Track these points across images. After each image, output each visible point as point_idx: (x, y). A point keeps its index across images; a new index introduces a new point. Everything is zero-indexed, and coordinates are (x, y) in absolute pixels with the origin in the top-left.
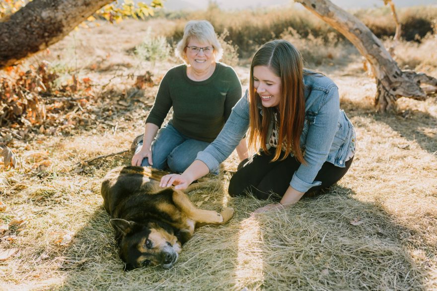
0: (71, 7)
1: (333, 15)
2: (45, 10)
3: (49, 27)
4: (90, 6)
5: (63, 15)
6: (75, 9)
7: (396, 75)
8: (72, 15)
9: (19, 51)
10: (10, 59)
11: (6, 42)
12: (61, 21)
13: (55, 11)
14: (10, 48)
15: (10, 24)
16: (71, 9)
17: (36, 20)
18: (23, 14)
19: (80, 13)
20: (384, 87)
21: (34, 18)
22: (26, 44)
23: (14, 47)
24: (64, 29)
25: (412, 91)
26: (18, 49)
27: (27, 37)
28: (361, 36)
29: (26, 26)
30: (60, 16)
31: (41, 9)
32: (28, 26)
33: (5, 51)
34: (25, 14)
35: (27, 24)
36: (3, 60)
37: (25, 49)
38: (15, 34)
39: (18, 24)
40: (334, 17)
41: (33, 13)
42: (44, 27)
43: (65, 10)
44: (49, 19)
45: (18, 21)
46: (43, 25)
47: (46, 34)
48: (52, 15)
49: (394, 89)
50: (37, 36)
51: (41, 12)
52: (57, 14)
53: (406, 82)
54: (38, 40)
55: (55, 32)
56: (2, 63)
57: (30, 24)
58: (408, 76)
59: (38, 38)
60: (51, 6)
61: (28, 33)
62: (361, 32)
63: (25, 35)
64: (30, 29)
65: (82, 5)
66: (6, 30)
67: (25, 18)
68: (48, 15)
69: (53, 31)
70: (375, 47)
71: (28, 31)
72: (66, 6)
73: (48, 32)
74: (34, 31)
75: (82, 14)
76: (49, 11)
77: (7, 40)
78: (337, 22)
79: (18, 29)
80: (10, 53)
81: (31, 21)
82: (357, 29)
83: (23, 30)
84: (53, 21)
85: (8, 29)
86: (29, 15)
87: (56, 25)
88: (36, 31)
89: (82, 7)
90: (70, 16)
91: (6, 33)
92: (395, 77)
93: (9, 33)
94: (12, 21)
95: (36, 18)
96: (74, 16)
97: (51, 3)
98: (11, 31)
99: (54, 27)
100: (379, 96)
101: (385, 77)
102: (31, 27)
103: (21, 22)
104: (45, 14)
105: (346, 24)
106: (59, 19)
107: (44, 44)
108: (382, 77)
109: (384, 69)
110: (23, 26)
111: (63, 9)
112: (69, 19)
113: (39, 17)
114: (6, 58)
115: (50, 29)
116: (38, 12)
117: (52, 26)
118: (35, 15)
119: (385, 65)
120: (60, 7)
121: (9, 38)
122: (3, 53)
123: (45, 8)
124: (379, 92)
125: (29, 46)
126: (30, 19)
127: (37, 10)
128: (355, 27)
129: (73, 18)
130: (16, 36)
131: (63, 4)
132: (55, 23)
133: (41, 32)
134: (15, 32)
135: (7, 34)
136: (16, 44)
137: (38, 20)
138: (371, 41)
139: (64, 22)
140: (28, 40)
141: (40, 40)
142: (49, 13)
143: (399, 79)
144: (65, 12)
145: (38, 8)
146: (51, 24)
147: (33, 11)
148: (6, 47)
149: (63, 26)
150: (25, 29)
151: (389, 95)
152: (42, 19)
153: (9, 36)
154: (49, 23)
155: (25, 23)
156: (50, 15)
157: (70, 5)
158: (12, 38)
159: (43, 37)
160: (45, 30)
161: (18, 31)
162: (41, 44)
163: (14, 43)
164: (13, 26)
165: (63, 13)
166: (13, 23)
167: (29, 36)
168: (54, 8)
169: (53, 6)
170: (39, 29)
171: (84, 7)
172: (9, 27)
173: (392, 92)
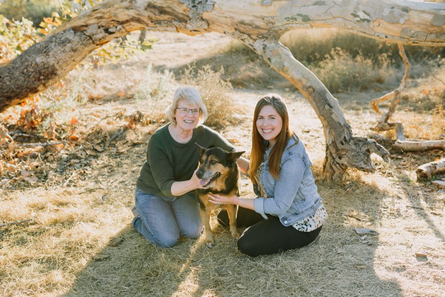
0: (61, 53)
1: (287, 71)
2: (38, 55)
3: (43, 71)
4: (77, 51)
5: (55, 60)
6: (64, 55)
7: (344, 142)
8: (63, 60)
9: (20, 92)
10: (13, 99)
11: (8, 85)
12: (53, 65)
13: (47, 57)
14: (11, 90)
15: (11, 68)
16: (60, 55)
17: (31, 65)
18: (21, 59)
19: (69, 58)
20: (331, 154)
21: (30, 63)
22: (25, 86)
23: (15, 89)
24: (59, 72)
25: (356, 162)
26: (18, 91)
27: (25, 80)
28: (313, 94)
29: (24, 70)
30: (52, 61)
31: (35, 54)
32: (25, 71)
33: (7, 92)
34: (23, 60)
35: (24, 68)
36: (7, 100)
37: (24, 90)
38: (15, 78)
39: (17, 68)
40: (288, 73)
41: (29, 58)
42: (39, 71)
43: (55, 56)
44: (43, 64)
45: (17, 66)
46: (38, 69)
47: (42, 77)
48: (45, 60)
49: (340, 158)
50: (34, 79)
51: (36, 58)
52: (48, 60)
53: (353, 150)
54: (35, 82)
55: (50, 75)
56: (7, 103)
57: (27, 69)
58: (355, 144)
59: (35, 80)
60: (43, 52)
61: (26, 76)
62: (314, 90)
63: (23, 79)
64: (27, 73)
65: (70, 51)
66: (7, 74)
67: (22, 63)
68: (41, 61)
69: (48, 75)
70: (327, 107)
71: (26, 75)
72: (55, 52)
73: (43, 76)
74: (30, 75)
75: (72, 59)
76: (42, 57)
77: (8, 83)
78: (292, 78)
79: (17, 74)
80: (13, 95)
81: (27, 66)
82: (310, 87)
83: (21, 74)
84: (46, 66)
85: (9, 73)
86: (27, 60)
87: (50, 69)
88: (32, 75)
89: (70, 53)
90: (61, 61)
91: (7, 76)
92: (342, 144)
93: (10, 76)
94: (13, 65)
95: (32, 63)
96: (65, 60)
97: (43, 50)
98: (11, 75)
99: (48, 71)
100: (326, 163)
101: (333, 142)
102: (27, 71)
103: (19, 67)
104: (39, 60)
105: (300, 81)
106: (51, 64)
107: (42, 86)
108: (331, 143)
109: (333, 134)
110: (21, 71)
111: (54, 55)
112: (60, 63)
113: (34, 62)
114: (9, 98)
115: (44, 73)
116: (33, 57)
117: (45, 70)
118: (31, 60)
119: (335, 129)
120: (51, 54)
121: (10, 81)
122: (6, 94)
123: (39, 54)
124: (327, 158)
125: (27, 88)
126: (27, 64)
127: (33, 55)
128: (309, 84)
129: (64, 62)
130: (16, 79)
131: (53, 51)
132: (48, 68)
133: (37, 76)
134: (15, 76)
135: (8, 78)
136: (17, 86)
137: (33, 65)
138: (323, 101)
139: (57, 66)
140: (26, 83)
141: (37, 83)
142: (42, 59)
143: (346, 146)
144: (56, 58)
145: (33, 54)
146: (45, 68)
147: (29, 56)
148: (8, 89)
149: (57, 70)
150: (23, 73)
151: (335, 163)
152: (37, 64)
153: (10, 80)
154: (43, 68)
155: (23, 68)
156: (43, 60)
157: (59, 52)
158: (12, 81)
159: (39, 80)
160: (40, 74)
161: (17, 75)
162: (38, 86)
163: (14, 86)
164: (14, 70)
165: (54, 59)
166: (13, 68)
167: (27, 79)
168: (46, 54)
169: (45, 52)
170: (34, 73)
171: (73, 53)
172: (10, 71)
173: (337, 160)
